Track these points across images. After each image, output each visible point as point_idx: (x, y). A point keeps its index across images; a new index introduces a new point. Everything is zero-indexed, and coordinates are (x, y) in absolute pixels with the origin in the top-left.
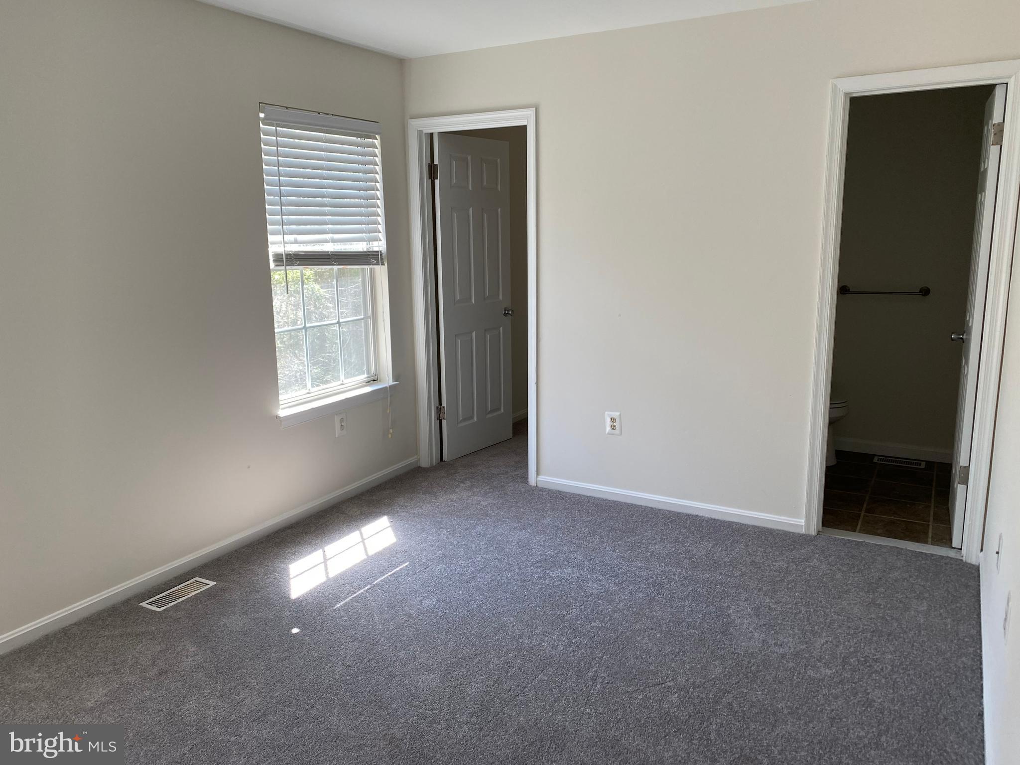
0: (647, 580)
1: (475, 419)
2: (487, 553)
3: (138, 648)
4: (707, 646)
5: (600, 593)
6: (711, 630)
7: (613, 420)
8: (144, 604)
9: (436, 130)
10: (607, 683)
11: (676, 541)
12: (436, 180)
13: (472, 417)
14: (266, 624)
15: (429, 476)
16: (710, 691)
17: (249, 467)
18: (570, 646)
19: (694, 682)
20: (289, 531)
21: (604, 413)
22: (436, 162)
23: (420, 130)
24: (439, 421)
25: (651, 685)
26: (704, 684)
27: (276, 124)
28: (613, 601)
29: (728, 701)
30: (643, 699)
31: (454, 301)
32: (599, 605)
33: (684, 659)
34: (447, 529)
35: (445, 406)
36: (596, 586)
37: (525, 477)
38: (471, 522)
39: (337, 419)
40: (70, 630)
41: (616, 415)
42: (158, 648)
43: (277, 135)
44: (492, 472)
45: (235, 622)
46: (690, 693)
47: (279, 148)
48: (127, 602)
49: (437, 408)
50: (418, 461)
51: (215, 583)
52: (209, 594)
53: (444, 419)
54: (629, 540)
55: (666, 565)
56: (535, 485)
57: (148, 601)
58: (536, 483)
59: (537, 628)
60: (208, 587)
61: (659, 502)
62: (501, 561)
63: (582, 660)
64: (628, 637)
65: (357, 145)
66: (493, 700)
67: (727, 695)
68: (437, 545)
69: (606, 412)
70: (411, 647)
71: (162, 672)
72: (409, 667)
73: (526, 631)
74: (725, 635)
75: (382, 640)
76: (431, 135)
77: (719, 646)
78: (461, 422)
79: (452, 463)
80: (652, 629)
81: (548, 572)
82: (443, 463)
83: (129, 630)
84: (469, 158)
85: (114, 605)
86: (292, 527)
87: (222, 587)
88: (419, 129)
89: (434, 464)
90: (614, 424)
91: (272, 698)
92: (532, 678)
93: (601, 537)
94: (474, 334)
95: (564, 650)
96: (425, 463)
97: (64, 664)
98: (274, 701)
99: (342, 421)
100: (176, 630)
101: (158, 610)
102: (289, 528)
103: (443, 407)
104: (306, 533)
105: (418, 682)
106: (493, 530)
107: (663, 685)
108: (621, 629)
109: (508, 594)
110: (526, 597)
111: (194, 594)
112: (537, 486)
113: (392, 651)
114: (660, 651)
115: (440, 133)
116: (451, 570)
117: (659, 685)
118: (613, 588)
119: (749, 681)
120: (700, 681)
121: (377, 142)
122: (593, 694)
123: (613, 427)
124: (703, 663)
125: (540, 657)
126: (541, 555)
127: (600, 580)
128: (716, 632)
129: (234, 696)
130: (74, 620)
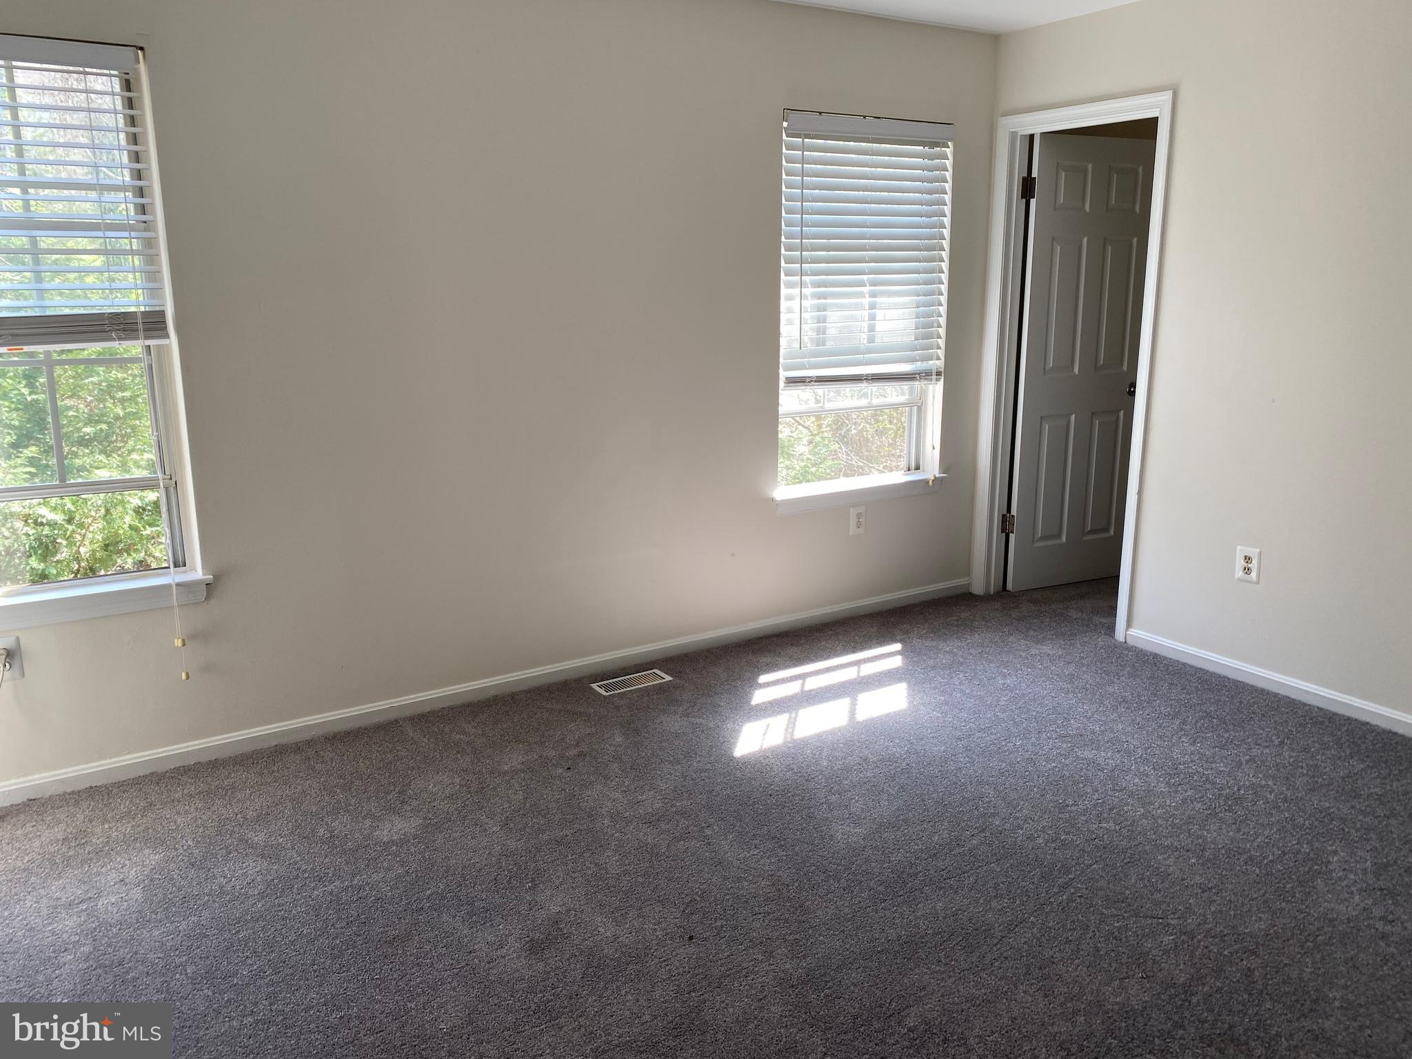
0: (1221, 789)
1: (1064, 539)
2: (1004, 711)
3: (570, 726)
4: (1262, 892)
5: (1137, 790)
6: (1283, 874)
7: (1248, 559)
8: (594, 686)
9: (1037, 130)
10: (1080, 897)
11: (1306, 750)
12: (1031, 200)
13: (1059, 536)
14: (703, 731)
15: (976, 606)
16: (1230, 946)
17: (733, 555)
18: (1054, 841)
19: (1211, 929)
20: (775, 639)
21: (1236, 546)
22: (1035, 174)
23: (1013, 132)
24: (1004, 534)
25: (1142, 915)
26: (1225, 936)
27: (804, 134)
28: (1151, 803)
29: (1249, 965)
30: (1119, 929)
31: (1044, 369)
32: (1127, 804)
33: (1215, 898)
34: (966, 673)
35: (1015, 515)
36: (1137, 781)
37: (1111, 628)
38: (1004, 670)
39: (853, 513)
40: (518, 695)
41: (1253, 552)
42: (588, 730)
43: (803, 148)
44: (1068, 614)
45: (673, 723)
46: (1195, 940)
47: (805, 165)
48: (579, 680)
49: (1004, 516)
50: (969, 583)
51: (672, 679)
52: (661, 689)
53: (1012, 532)
54: (1226, 735)
55: (1266, 777)
56: (1124, 641)
57: (598, 684)
58: (1125, 638)
59: (1021, 810)
60: (664, 681)
61: (1308, 692)
62: (1016, 724)
63: (1059, 861)
64: (1146, 851)
65: (923, 157)
66: (916, 874)
67: (1254, 959)
68: (941, 689)
69: (1239, 547)
70: (848, 793)
71: (582, 755)
72: (835, 813)
73: (1004, 811)
74: (1302, 886)
75: (820, 777)
76: (1032, 137)
77: (1282, 897)
78: (1038, 540)
79: (1017, 594)
80: (1188, 851)
81: (1076, 750)
82: (1005, 593)
83: (569, 707)
84: (1090, 167)
85: (566, 680)
86: (779, 636)
87: (676, 684)
88: (1011, 130)
89: (992, 593)
90: (1250, 565)
91: (673, 805)
92: (981, 864)
93: (1184, 723)
94: (1073, 417)
95: (1043, 845)
96: (978, 588)
97: (500, 726)
98: (674, 809)
99: (859, 516)
100: (612, 717)
101: (605, 694)
102: (777, 636)
103: (1013, 516)
104: (792, 645)
105: (837, 831)
106: (1028, 686)
107: (1160, 921)
108: (1140, 839)
109: (1004, 765)
110: (1027, 773)
111: (646, 685)
112: (1126, 642)
113: (825, 792)
114: (1183, 880)
115: (1043, 134)
116: (944, 721)
117: (1155, 918)
118: (1162, 788)
119: (1303, 952)
120: (1222, 931)
121: (949, 151)
122: (1051, 903)
123: (1247, 570)
124: (1241, 911)
125: (1005, 843)
126: (1078, 729)
127: (1147, 775)
128: (1290, 878)
129: (637, 794)
130: (525, 687)
